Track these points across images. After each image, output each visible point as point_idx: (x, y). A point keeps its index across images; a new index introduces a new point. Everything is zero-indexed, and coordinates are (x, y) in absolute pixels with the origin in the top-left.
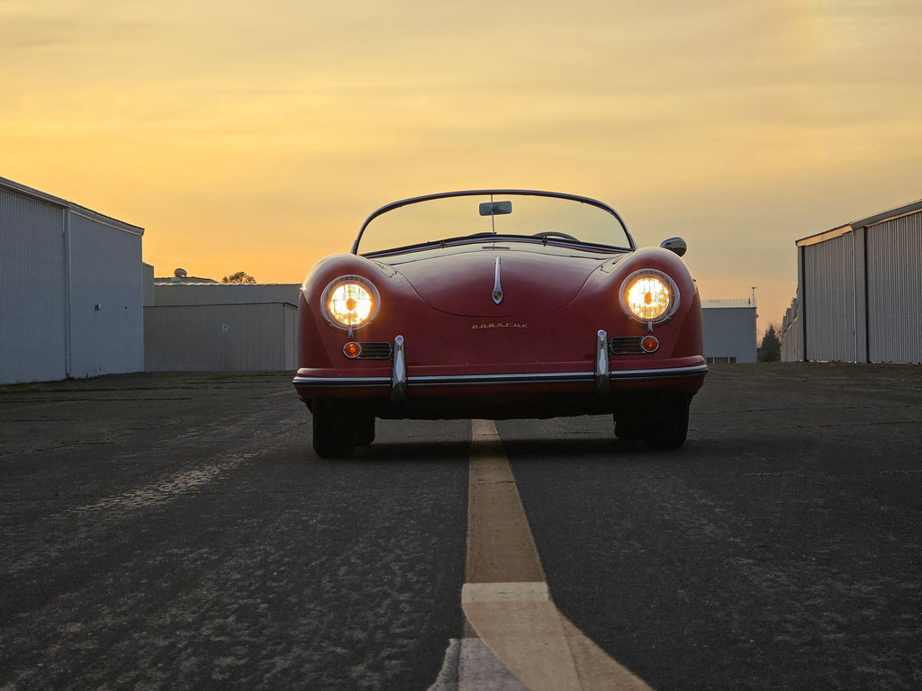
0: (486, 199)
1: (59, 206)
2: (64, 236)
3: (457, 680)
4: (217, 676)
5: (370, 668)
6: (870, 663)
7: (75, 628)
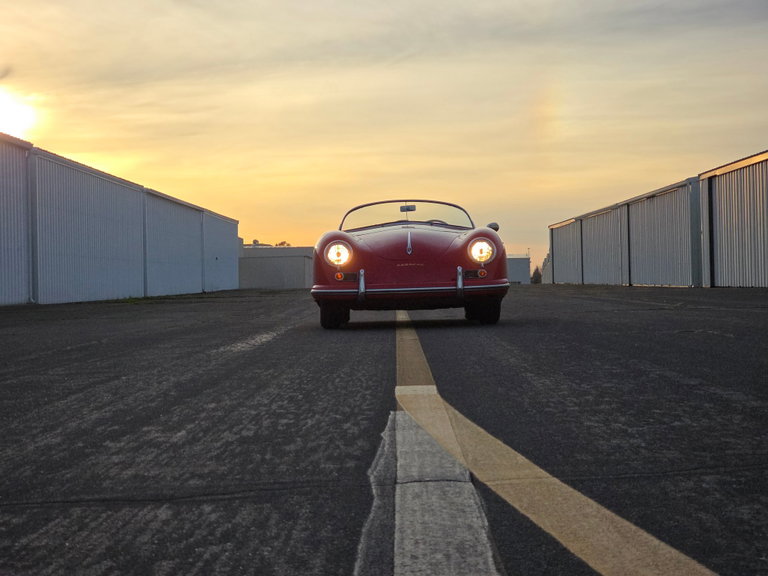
0: (404, 204)
1: (199, 210)
2: (202, 225)
3: (395, 430)
4: (280, 428)
5: (354, 424)
6: (590, 420)
7: (213, 405)
